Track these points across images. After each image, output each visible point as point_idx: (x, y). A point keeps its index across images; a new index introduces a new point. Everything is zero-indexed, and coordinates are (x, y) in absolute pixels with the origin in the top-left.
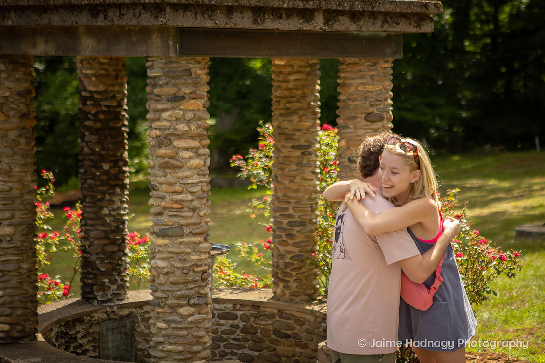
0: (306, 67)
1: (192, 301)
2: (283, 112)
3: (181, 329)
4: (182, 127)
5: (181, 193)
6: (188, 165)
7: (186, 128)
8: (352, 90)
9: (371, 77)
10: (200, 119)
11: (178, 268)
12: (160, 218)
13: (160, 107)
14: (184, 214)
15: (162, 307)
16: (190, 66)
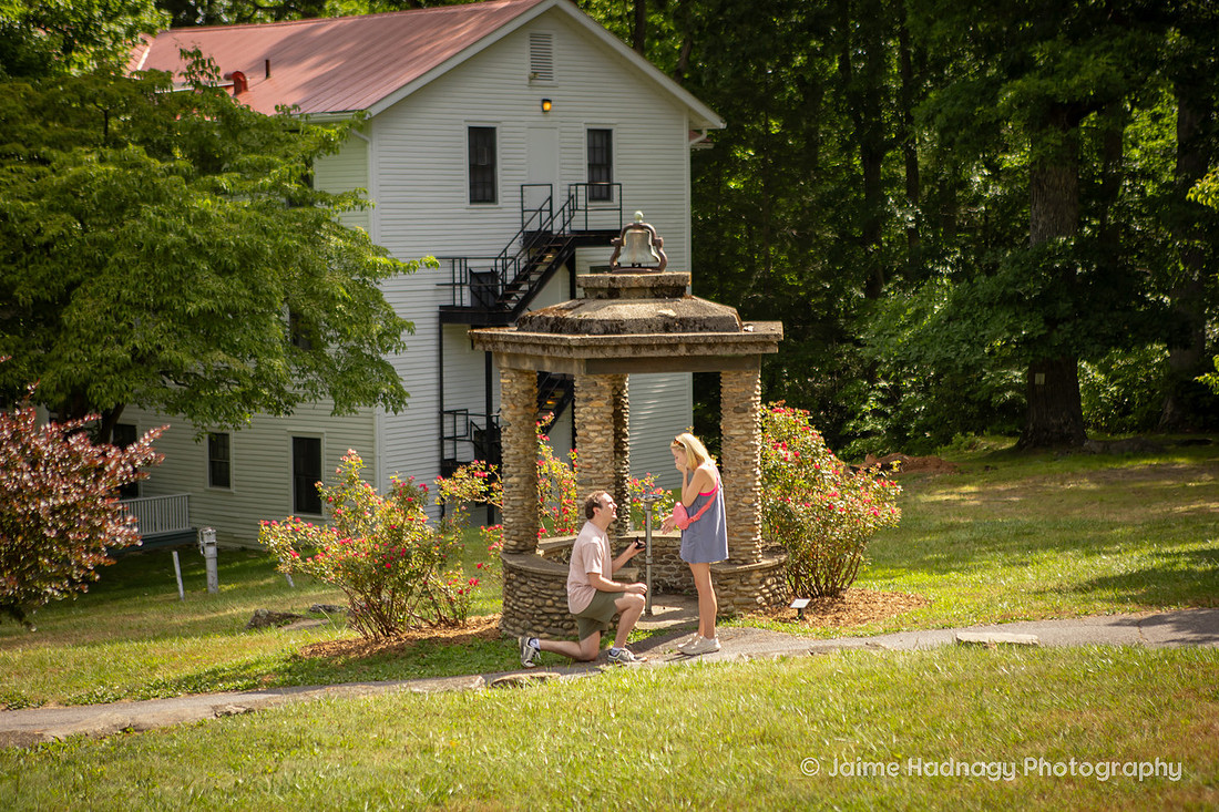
7: (593, 419)
10: (602, 413)
16: (596, 380)
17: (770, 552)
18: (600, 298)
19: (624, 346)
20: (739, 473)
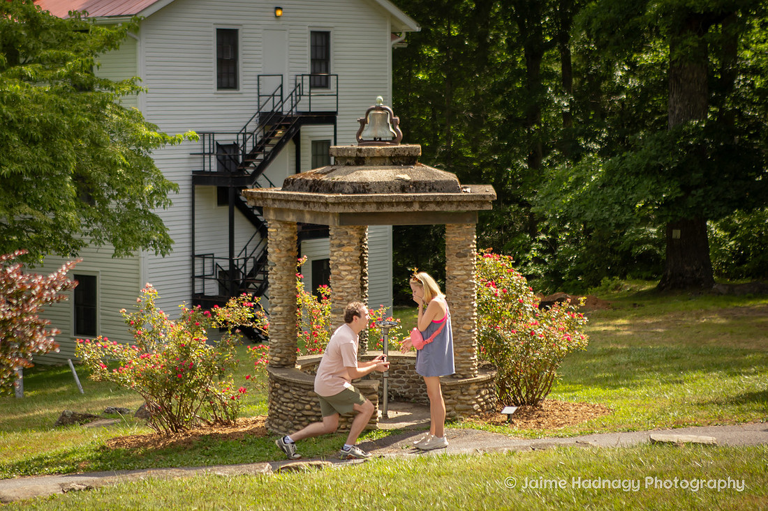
4: (342, 260)
5: (342, 292)
7: (344, 260)
8: (451, 239)
9: (459, 234)
10: (352, 256)
16: (348, 230)
17: (483, 369)
18: (348, 164)
19: (370, 203)
20: (460, 306)
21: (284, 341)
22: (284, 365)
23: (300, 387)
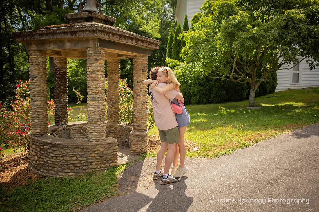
0: (117, 61)
1: (101, 120)
2: (111, 73)
3: (98, 128)
4: (99, 68)
5: (98, 88)
6: (100, 80)
7: (100, 69)
8: (138, 63)
9: (143, 60)
11: (97, 110)
12: (91, 95)
13: (92, 62)
14: (99, 94)
15: (92, 122)
16: (101, 50)
21: (43, 120)
22: (43, 134)
23: (67, 147)
